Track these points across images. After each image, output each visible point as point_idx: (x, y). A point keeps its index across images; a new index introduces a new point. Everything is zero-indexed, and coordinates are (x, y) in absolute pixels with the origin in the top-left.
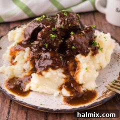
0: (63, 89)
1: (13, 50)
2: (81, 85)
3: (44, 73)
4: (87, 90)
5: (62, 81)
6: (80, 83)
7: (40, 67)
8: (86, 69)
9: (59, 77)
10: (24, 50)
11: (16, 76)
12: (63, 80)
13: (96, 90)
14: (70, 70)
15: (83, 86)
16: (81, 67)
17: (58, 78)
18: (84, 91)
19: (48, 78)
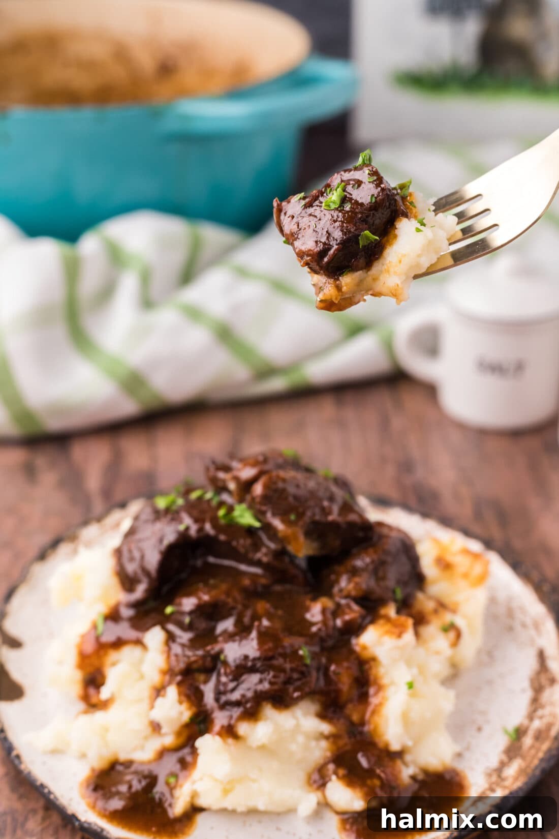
0: (330, 786)
1: (90, 648)
2: (400, 755)
3: (243, 728)
4: (426, 772)
5: (320, 751)
6: (395, 746)
7: (223, 707)
8: (411, 686)
9: (308, 736)
10: (139, 642)
11: (123, 757)
12: (324, 744)
13: (460, 766)
14: (344, 698)
15: (408, 758)
16: (385, 681)
17: (301, 739)
18: (413, 778)
19: (262, 748)
